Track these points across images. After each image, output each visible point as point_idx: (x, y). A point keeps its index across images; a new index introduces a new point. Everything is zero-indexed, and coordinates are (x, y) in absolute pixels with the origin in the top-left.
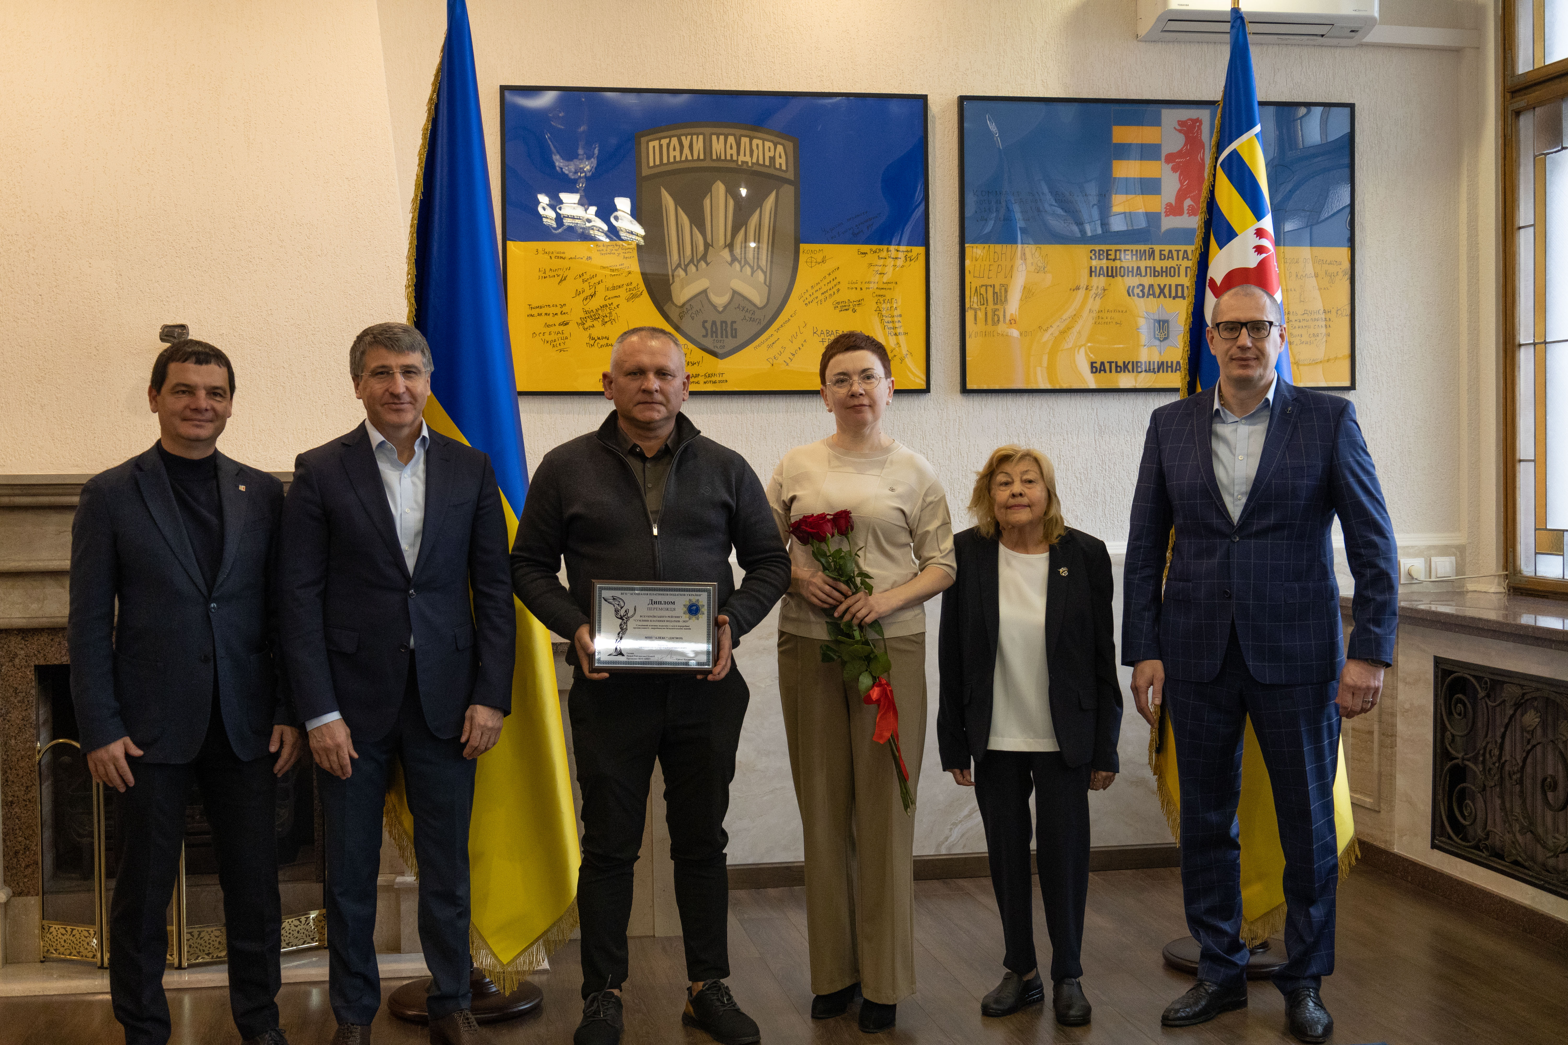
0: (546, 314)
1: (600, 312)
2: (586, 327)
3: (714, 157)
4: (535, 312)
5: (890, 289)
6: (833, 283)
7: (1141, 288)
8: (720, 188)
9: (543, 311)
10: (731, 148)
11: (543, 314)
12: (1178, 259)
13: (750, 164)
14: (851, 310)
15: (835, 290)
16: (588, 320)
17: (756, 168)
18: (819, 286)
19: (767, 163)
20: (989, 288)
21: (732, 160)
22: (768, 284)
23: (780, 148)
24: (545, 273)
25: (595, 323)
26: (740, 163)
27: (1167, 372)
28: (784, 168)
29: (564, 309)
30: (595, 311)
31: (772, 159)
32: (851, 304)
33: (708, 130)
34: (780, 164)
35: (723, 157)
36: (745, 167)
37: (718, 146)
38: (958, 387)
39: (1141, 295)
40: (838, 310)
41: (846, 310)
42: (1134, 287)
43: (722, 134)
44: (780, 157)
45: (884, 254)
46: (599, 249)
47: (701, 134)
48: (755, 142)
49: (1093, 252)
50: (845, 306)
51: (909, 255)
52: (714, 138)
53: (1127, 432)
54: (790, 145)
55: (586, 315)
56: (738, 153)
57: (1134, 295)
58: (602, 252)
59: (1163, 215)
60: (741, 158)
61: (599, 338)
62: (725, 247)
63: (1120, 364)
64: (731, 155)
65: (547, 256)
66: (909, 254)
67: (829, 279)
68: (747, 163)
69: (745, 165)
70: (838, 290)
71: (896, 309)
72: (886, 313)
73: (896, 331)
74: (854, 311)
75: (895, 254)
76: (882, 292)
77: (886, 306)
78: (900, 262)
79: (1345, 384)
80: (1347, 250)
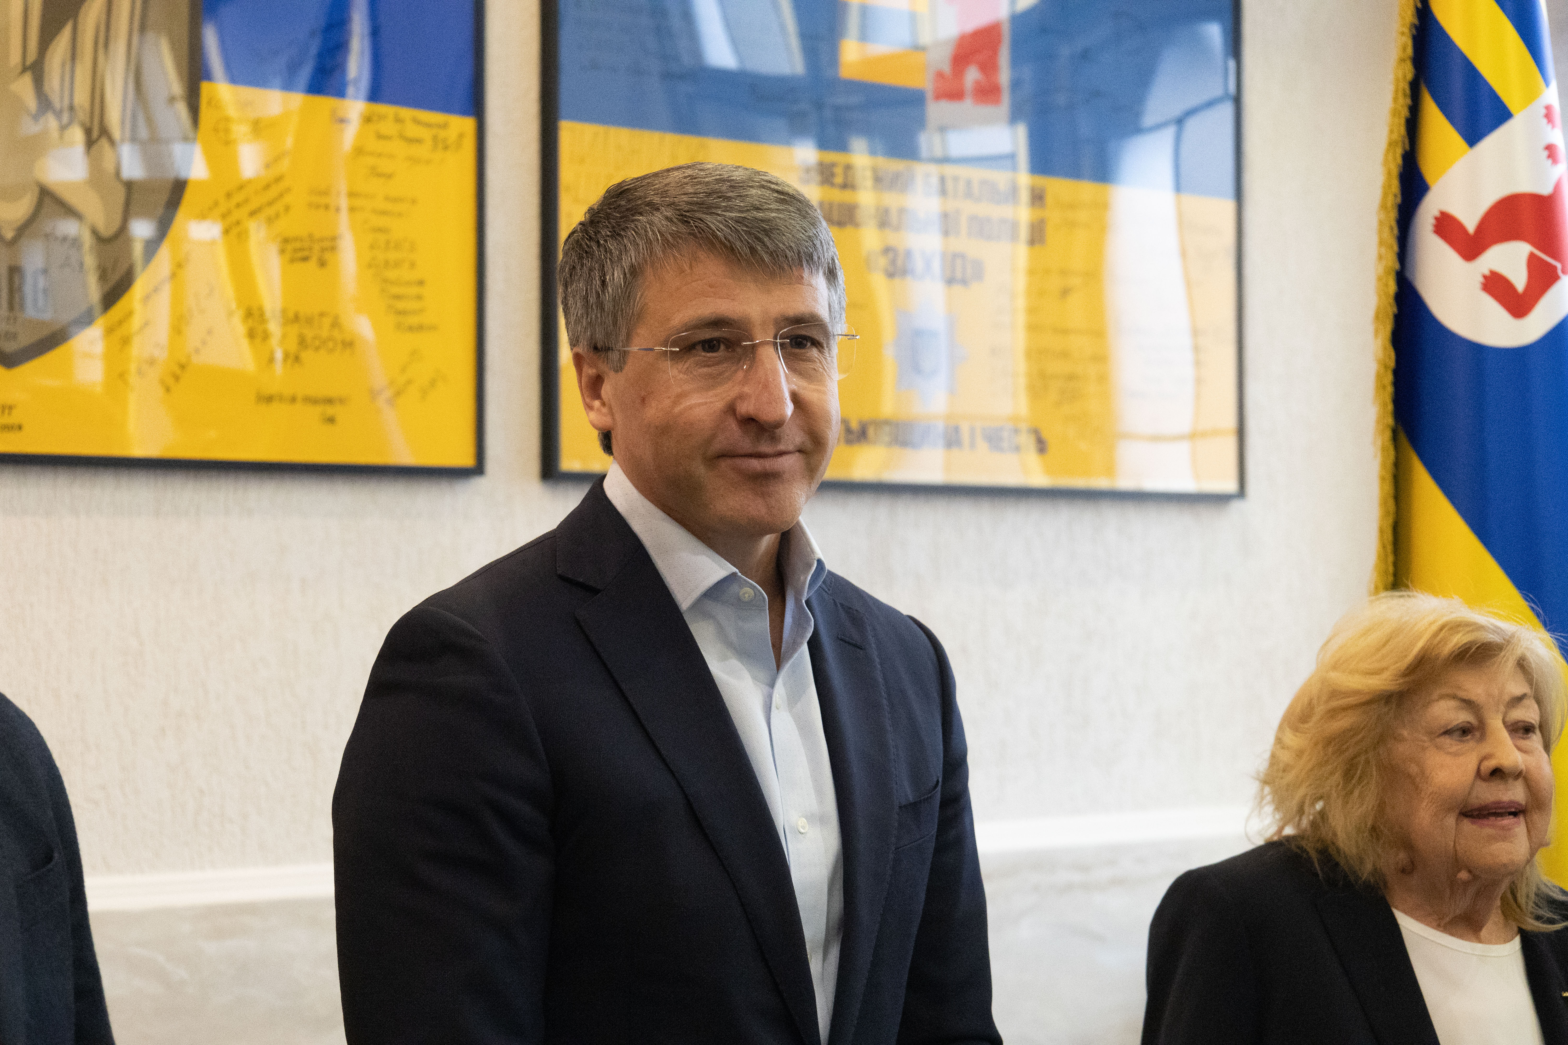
5: (401, 215)
6: (275, 190)
7: (890, 254)
14: (315, 259)
15: (279, 206)
18: (244, 194)
32: (316, 246)
38: (534, 464)
40: (290, 257)
41: (307, 259)
42: (878, 252)
45: (388, 127)
50: (304, 249)
51: (441, 136)
59: (930, 95)
62: (25, 69)
63: (854, 425)
66: (442, 134)
70: (287, 209)
71: (413, 265)
72: (391, 274)
73: (413, 320)
74: (322, 264)
75: (413, 130)
76: (382, 221)
77: (393, 256)
78: (423, 151)
79: (1230, 486)
80: (1228, 206)
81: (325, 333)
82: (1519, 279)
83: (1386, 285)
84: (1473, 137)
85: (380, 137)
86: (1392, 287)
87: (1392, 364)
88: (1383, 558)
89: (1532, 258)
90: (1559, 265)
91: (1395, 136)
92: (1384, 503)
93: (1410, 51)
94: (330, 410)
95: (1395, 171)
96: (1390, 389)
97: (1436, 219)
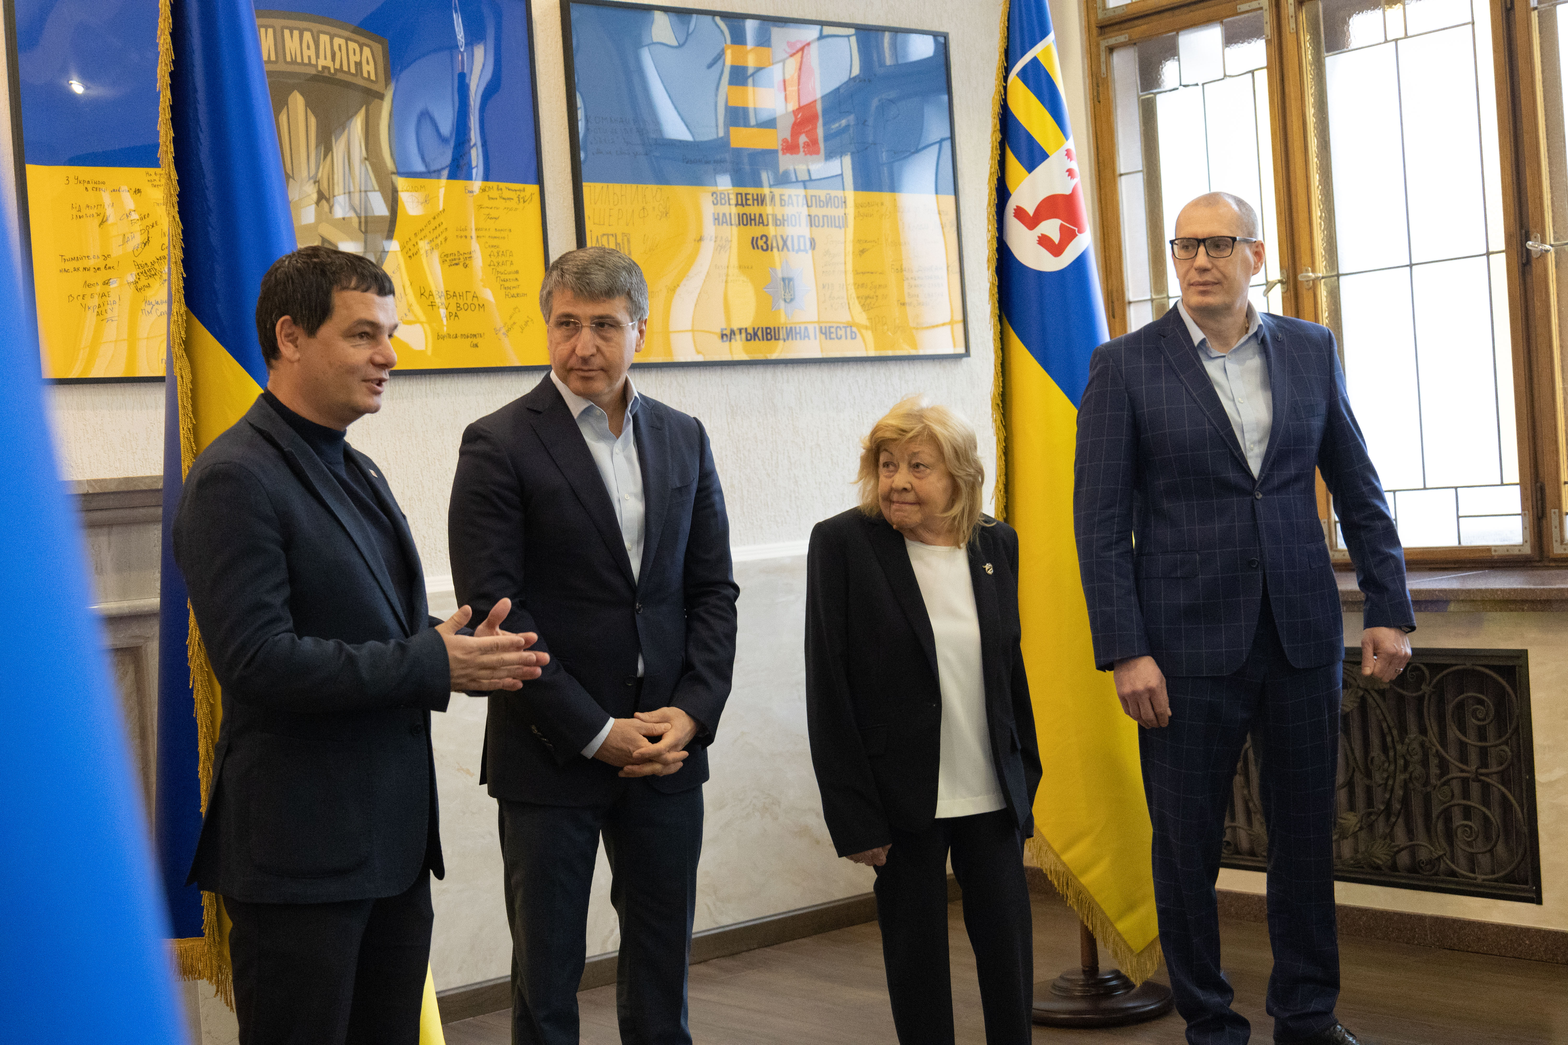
0: (85, 269)
1: (156, 266)
2: (139, 287)
3: (289, 59)
4: (70, 265)
5: (504, 238)
6: (439, 230)
7: (764, 239)
8: (297, 101)
9: (80, 264)
10: (308, 48)
11: (81, 269)
12: (798, 206)
13: (332, 71)
14: (461, 264)
15: (441, 238)
16: (142, 278)
17: (339, 76)
18: (423, 233)
19: (353, 70)
20: (610, 237)
21: (310, 64)
22: (363, 229)
23: (367, 51)
24: (80, 211)
25: (151, 281)
26: (320, 68)
27: (796, 339)
28: (373, 77)
29: (109, 262)
30: (149, 264)
31: (358, 65)
32: (461, 257)
33: (279, 22)
34: (369, 72)
35: (299, 60)
36: (326, 74)
37: (292, 44)
39: (765, 247)
40: (447, 264)
41: (457, 264)
42: (757, 238)
43: (296, 29)
44: (368, 63)
45: (494, 193)
46: (149, 178)
47: (270, 27)
48: (337, 41)
49: (715, 195)
50: (455, 259)
51: (521, 196)
52: (287, 32)
53: (759, 412)
54: (378, 48)
55: (139, 271)
56: (318, 57)
57: (758, 248)
58: (155, 183)
59: (780, 153)
60: (322, 62)
61: (157, 303)
62: (309, 179)
63: (750, 331)
64: (309, 57)
65: (81, 187)
66: (522, 194)
67: (434, 223)
68: (329, 68)
69: (326, 71)
70: (446, 239)
71: (512, 263)
72: (501, 269)
73: (514, 291)
74: (466, 266)
75: (507, 194)
76: (495, 242)
77: (501, 259)
78: (513, 204)
79: (961, 350)
80: (952, 198)
81: (469, 302)
82: (1056, 238)
83: (992, 244)
84: (1030, 168)
85: (490, 198)
86: (995, 245)
87: (997, 283)
88: (996, 379)
89: (1062, 226)
90: (1076, 229)
91: (993, 170)
92: (996, 352)
93: (998, 127)
94: (475, 341)
95: (994, 187)
96: (997, 296)
97: (1015, 209)
